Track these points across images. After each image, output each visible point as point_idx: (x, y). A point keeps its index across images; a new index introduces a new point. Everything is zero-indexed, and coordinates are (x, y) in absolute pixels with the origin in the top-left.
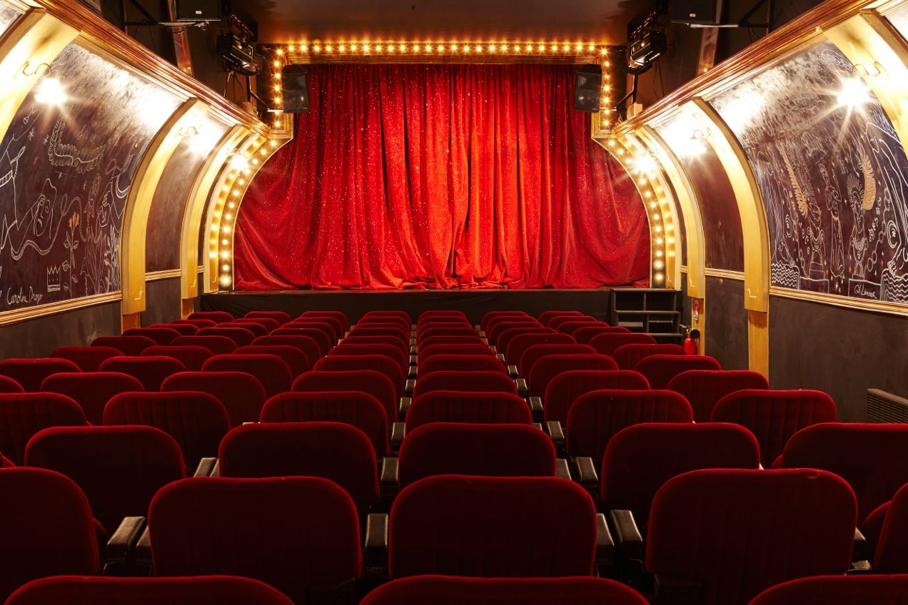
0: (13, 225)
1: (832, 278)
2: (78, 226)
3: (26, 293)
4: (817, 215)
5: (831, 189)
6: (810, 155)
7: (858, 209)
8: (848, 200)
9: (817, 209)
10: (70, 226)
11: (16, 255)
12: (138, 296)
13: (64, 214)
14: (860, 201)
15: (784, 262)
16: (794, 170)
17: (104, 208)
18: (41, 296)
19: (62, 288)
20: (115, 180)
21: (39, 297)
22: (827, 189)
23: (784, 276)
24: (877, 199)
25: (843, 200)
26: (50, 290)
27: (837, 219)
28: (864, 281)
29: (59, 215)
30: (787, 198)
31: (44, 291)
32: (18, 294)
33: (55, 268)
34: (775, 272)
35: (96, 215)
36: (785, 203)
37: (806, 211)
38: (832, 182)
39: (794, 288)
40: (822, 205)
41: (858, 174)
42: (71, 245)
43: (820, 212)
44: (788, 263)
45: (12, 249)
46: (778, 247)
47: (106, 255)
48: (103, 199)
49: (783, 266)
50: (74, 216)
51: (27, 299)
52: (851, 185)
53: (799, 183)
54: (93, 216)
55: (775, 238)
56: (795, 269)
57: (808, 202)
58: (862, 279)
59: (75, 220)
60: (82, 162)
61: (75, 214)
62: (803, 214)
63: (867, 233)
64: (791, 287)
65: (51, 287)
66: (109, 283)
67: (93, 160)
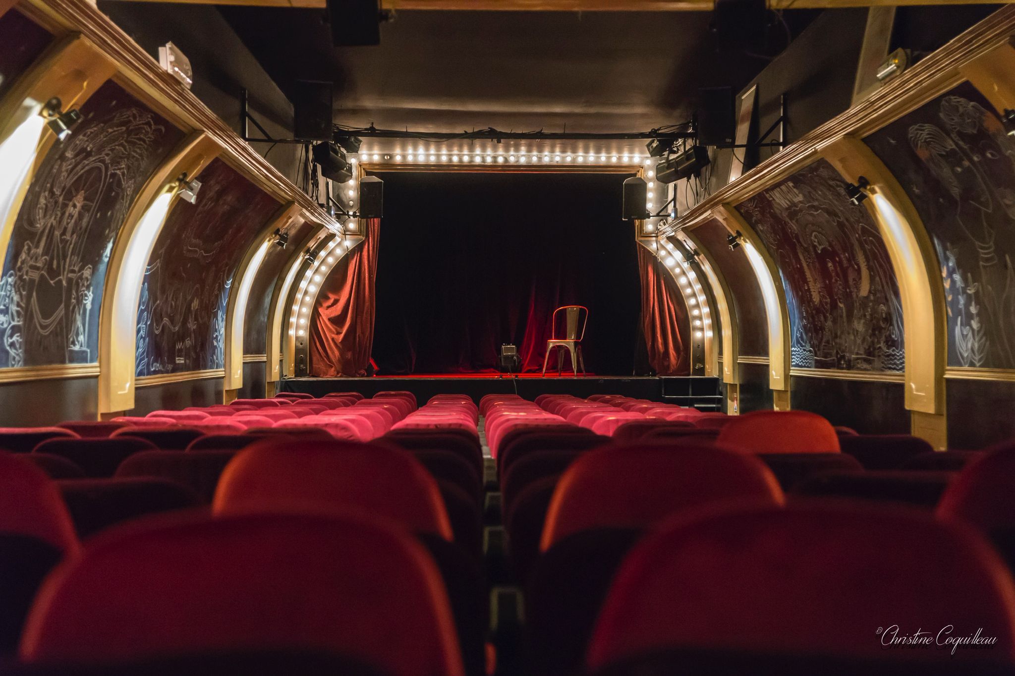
0: (156, 304)
1: (839, 356)
2: (197, 309)
3: (162, 363)
4: (826, 303)
5: (836, 281)
6: (819, 252)
7: (857, 296)
8: (849, 288)
9: (826, 298)
10: (192, 308)
11: (157, 329)
12: (237, 375)
13: (189, 298)
14: (858, 290)
15: (802, 346)
16: (808, 265)
17: (215, 295)
18: (172, 366)
19: (185, 361)
20: (224, 271)
21: (170, 367)
22: (833, 280)
23: (802, 358)
24: (871, 287)
25: (846, 289)
26: (178, 362)
27: (841, 305)
28: (863, 356)
29: (186, 299)
30: (803, 290)
31: (173, 362)
32: (157, 363)
33: (181, 343)
34: (795, 355)
35: (209, 300)
36: (802, 294)
37: (818, 299)
38: (837, 275)
39: (810, 367)
40: (831, 294)
41: (856, 267)
42: (192, 326)
43: (828, 300)
44: (805, 346)
45: (155, 325)
46: (797, 333)
47: (215, 336)
48: (215, 288)
49: (801, 349)
50: (195, 301)
51: (163, 367)
52: (851, 276)
53: (813, 276)
54: (207, 302)
55: (794, 325)
56: (810, 351)
57: (819, 292)
58: (861, 355)
59: (195, 304)
60: (204, 254)
61: (196, 299)
62: (816, 303)
63: (865, 316)
64: (808, 367)
65: (179, 360)
66: (216, 361)
67: (211, 254)
